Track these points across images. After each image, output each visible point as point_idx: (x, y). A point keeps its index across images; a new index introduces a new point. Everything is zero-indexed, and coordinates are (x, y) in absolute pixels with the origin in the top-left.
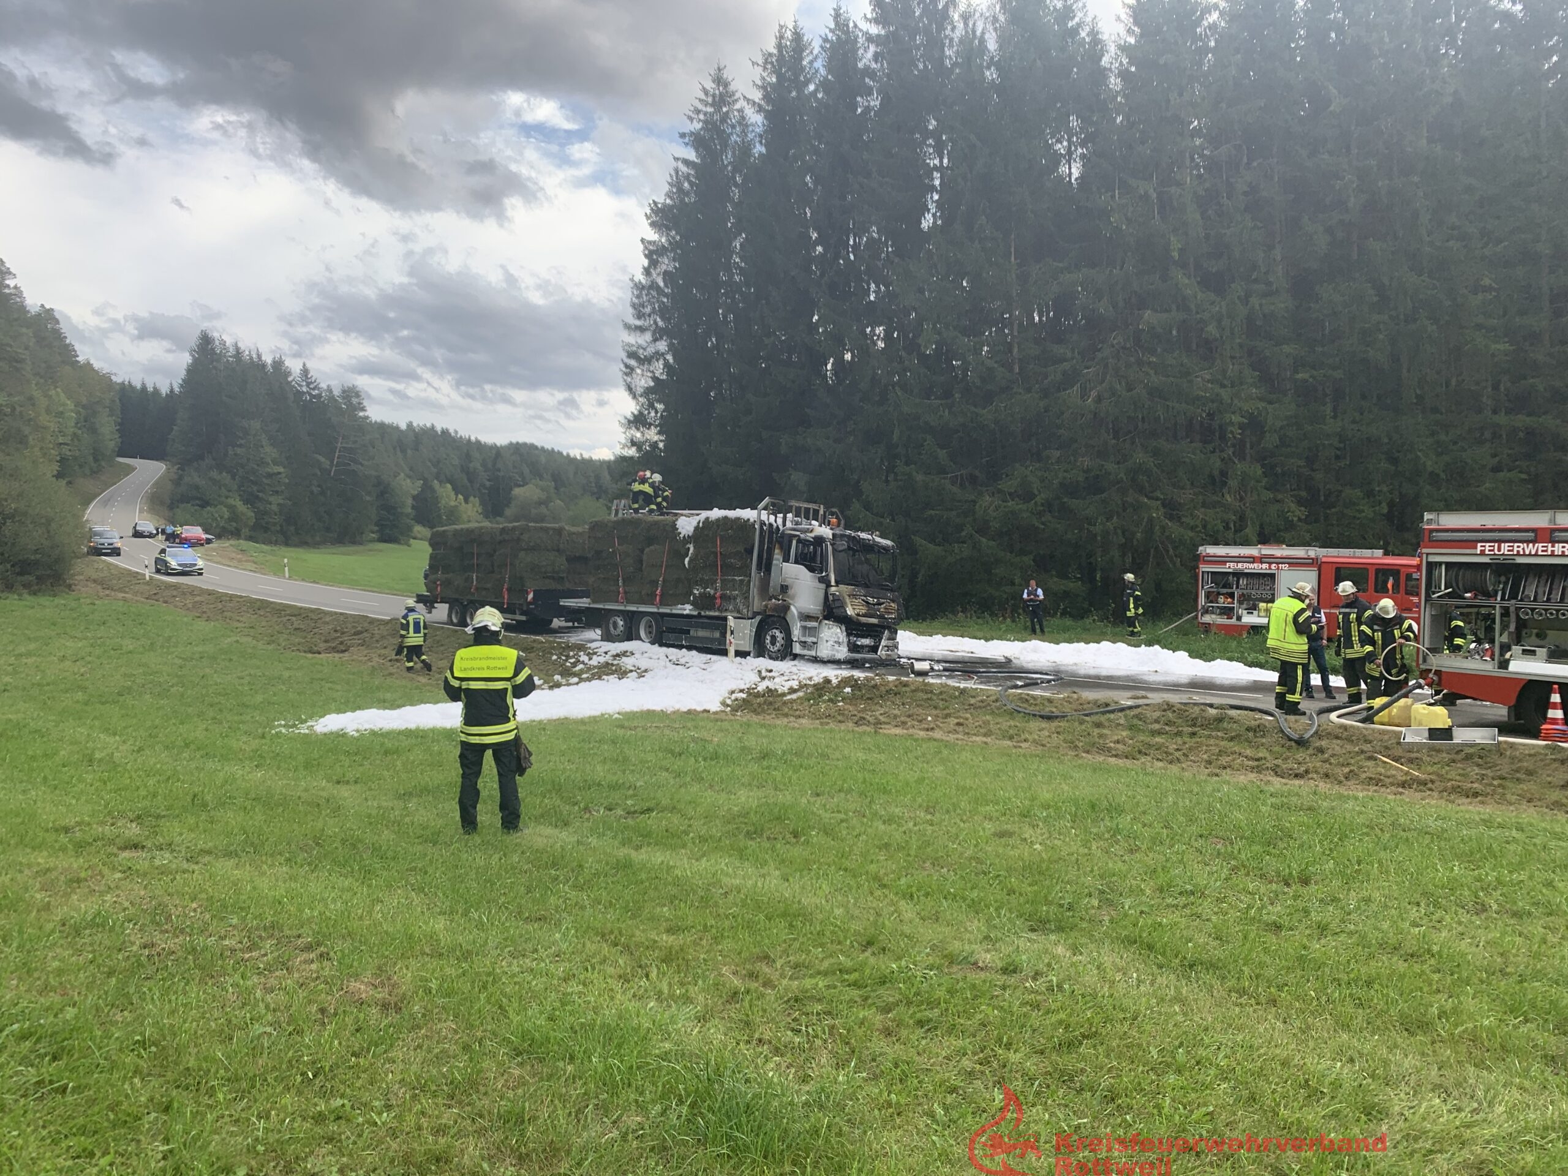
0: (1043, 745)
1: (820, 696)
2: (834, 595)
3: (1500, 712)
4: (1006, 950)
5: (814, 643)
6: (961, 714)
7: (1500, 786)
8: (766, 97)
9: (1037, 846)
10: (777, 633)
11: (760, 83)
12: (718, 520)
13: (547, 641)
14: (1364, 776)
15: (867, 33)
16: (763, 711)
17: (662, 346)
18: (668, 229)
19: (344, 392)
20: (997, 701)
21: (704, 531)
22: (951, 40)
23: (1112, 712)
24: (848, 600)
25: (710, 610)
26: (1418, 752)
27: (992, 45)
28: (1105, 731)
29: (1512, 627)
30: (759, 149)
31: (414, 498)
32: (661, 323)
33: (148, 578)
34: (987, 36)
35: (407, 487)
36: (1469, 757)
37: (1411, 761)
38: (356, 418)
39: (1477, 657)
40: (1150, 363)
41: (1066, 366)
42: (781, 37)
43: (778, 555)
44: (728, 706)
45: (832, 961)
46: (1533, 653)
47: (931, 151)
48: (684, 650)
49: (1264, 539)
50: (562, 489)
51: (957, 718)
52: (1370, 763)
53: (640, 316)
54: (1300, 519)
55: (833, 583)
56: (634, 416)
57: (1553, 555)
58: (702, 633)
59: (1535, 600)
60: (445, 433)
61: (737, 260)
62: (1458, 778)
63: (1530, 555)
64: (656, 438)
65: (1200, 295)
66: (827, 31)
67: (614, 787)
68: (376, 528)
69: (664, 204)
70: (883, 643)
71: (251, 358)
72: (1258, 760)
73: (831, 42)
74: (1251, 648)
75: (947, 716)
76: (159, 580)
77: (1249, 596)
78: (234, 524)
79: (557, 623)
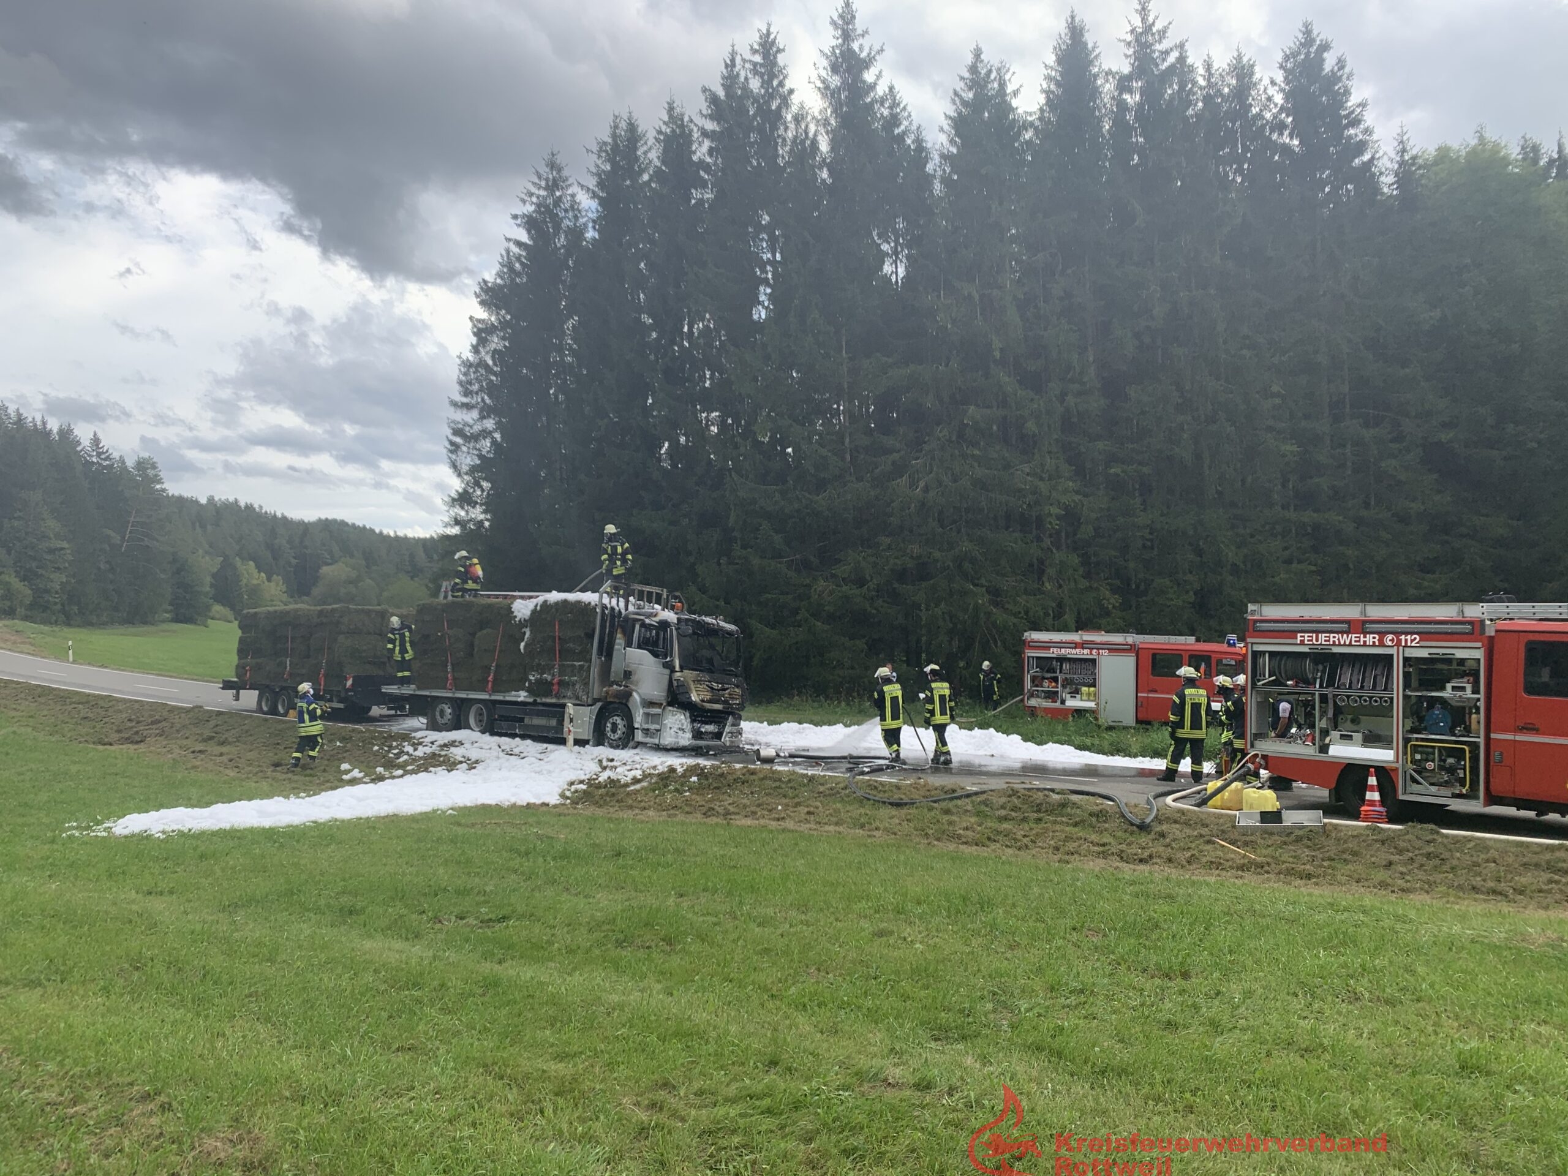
0: (895, 834)
1: (666, 786)
2: (678, 680)
3: (1323, 794)
4: (914, 1063)
5: (658, 731)
6: (810, 802)
7: (1330, 867)
8: (601, 184)
9: (918, 945)
10: (618, 720)
11: (594, 171)
12: (557, 603)
13: (368, 730)
14: (1204, 860)
15: (703, 128)
16: (606, 803)
17: (490, 424)
18: (498, 308)
19: (139, 463)
20: (845, 788)
21: (542, 615)
22: (784, 140)
23: (959, 798)
24: (692, 686)
25: (546, 696)
26: (1252, 834)
27: (824, 146)
28: (954, 818)
29: (1330, 714)
30: (591, 234)
31: (214, 576)
32: (488, 401)
34: (820, 138)
35: (205, 565)
36: (1299, 839)
37: (1246, 844)
38: (153, 491)
39: (1299, 741)
40: (973, 456)
41: (896, 456)
42: (616, 127)
43: (620, 640)
44: (568, 798)
45: (738, 1085)
46: (1350, 738)
47: (765, 245)
48: (517, 739)
49: (1081, 625)
50: (374, 568)
51: (807, 806)
52: (1209, 847)
53: (467, 393)
54: (1114, 607)
55: (677, 668)
56: (459, 494)
57: (1365, 645)
58: (538, 721)
59: (1350, 687)
60: (249, 508)
61: (569, 341)
62: (1291, 860)
63: (1345, 645)
64: (482, 517)
65: (1019, 393)
66: (661, 123)
67: (460, 893)
68: (170, 608)
69: (495, 283)
70: (728, 729)
71: (35, 425)
72: (1103, 845)
73: (665, 134)
74: (1076, 731)
75: (798, 804)
77: (1072, 680)
78: (9, 603)
79: (376, 711)
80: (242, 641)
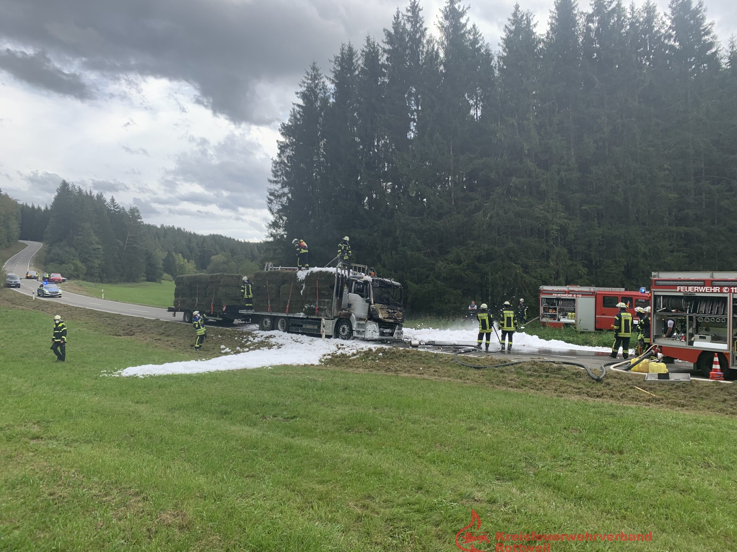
0: (477, 382)
1: (367, 357)
2: (373, 308)
3: (690, 365)
4: (487, 490)
5: (363, 332)
6: (436, 366)
7: (694, 401)
8: (336, 77)
9: (488, 435)
10: (345, 326)
11: (333, 70)
12: (317, 272)
13: (233, 330)
14: (629, 396)
15: (384, 48)
16: (340, 365)
17: (286, 190)
18: (290, 136)
19: (131, 210)
20: (452, 360)
21: (310, 277)
22: (422, 52)
23: (508, 365)
24: (379, 311)
25: (313, 315)
26: (654, 385)
27: (442, 55)
28: (505, 375)
29: (694, 326)
30: (332, 100)
31: (164, 260)
32: (285, 179)
33: (34, 299)
34: (440, 51)
35: (160, 255)
36: (678, 387)
37: (651, 389)
38: (137, 222)
39: (678, 339)
40: (514, 201)
41: (476, 202)
42: (343, 49)
43: (346, 290)
44: (323, 362)
45: (403, 498)
46: (704, 338)
47: (413, 102)
48: (300, 335)
49: (568, 283)
50: (235, 256)
51: (434, 368)
52: (632, 390)
53: (276, 176)
54: (584, 274)
55: (372, 303)
56: (273, 222)
57: (712, 292)
58: (309, 327)
59: (705, 313)
60: (179, 229)
61: (322, 151)
62: (674, 397)
63: (702, 292)
64: (283, 233)
65: (537, 170)
66: (364, 47)
67: (275, 405)
68: (145, 275)
69: (288, 125)
70: (396, 331)
71: (87, 193)
72: (579, 389)
73: (366, 52)
74: (565, 334)
75: (429, 367)
76: (40, 300)
77: (563, 309)
78: (76, 273)
79: (236, 321)
80: (176, 290)
